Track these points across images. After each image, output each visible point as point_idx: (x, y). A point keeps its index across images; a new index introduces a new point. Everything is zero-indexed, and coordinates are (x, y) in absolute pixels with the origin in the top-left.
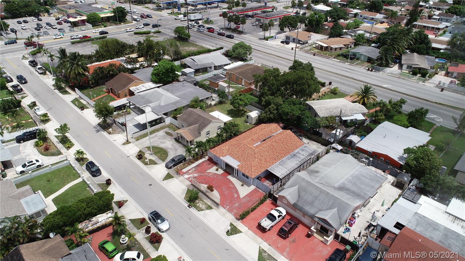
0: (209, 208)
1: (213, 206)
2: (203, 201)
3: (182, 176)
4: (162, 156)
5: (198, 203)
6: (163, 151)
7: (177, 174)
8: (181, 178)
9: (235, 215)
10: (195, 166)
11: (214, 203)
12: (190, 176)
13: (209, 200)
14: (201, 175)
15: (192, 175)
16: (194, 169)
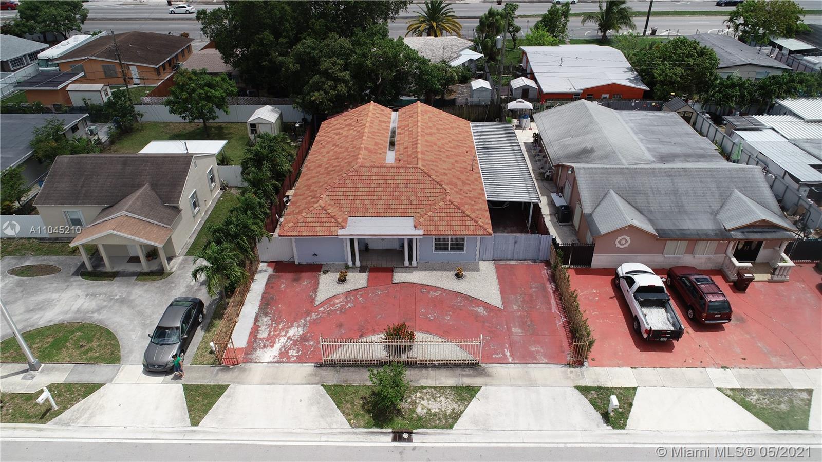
0: (467, 394)
1: (467, 381)
2: (423, 388)
3: (253, 366)
4: (91, 350)
5: (414, 403)
6: (73, 332)
7: (227, 368)
8: (256, 371)
9: (554, 359)
10: (260, 308)
11: (459, 371)
12: (278, 346)
13: (432, 372)
14: (314, 323)
15: (283, 340)
16: (265, 320)
